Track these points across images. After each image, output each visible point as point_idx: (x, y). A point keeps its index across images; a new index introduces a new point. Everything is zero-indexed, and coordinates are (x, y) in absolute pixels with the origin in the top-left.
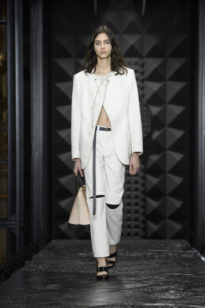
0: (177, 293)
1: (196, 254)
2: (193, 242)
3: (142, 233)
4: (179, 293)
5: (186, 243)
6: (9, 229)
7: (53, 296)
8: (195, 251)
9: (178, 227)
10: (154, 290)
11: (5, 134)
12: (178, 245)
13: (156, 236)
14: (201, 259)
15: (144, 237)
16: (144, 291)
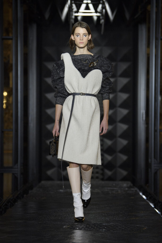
0: (124, 217)
1: (136, 191)
2: (134, 183)
3: (101, 177)
4: (125, 217)
5: (130, 183)
6: (13, 174)
7: (42, 218)
8: (136, 189)
9: (124, 173)
10: (109, 215)
11: (11, 112)
12: (125, 185)
13: (110, 179)
14: (139, 194)
15: (103, 179)
16: (102, 215)
